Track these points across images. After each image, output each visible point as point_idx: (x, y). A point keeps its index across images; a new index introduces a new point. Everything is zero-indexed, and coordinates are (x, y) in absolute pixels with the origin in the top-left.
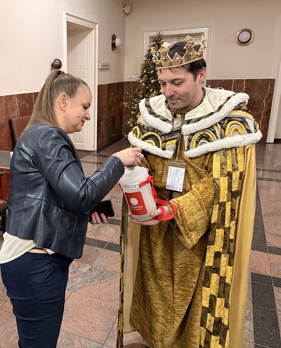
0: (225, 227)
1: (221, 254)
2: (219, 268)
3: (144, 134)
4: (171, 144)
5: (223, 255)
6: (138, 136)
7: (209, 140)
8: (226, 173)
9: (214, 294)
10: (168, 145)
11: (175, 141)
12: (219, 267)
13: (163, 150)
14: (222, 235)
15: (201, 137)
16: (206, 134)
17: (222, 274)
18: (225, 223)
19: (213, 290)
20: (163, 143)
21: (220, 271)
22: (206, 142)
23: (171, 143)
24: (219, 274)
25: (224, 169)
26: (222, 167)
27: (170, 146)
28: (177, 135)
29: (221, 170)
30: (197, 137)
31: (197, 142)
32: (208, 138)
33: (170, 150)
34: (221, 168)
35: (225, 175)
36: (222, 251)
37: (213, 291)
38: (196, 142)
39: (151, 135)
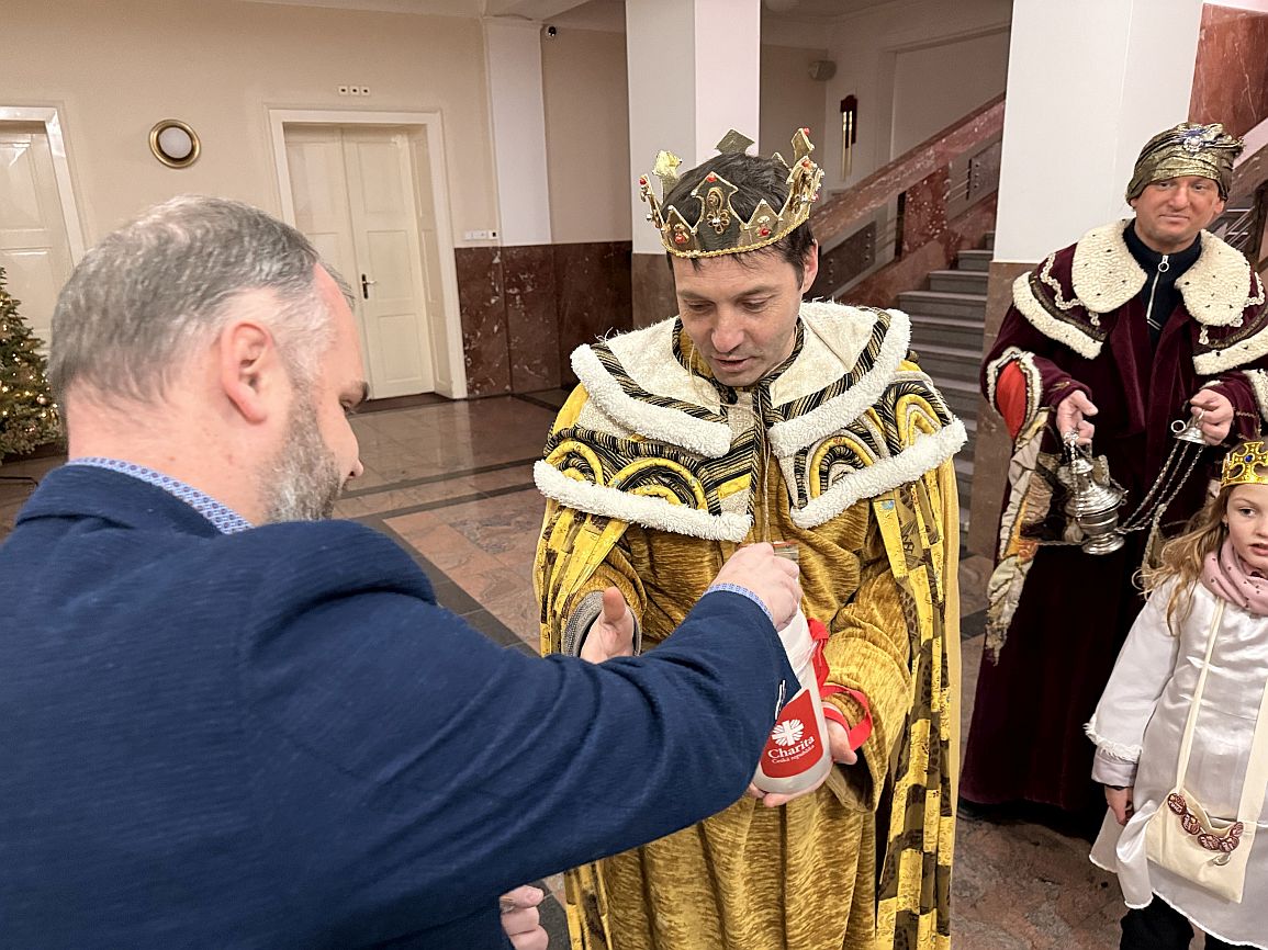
0: (932, 714)
1: (925, 789)
2: (922, 831)
3: (620, 469)
4: (736, 492)
5: (929, 793)
6: (600, 477)
7: (855, 462)
8: (920, 556)
9: (908, 906)
10: (726, 495)
11: (746, 479)
12: (920, 828)
13: (714, 514)
14: (925, 735)
15: (834, 456)
16: (845, 446)
17: (929, 847)
18: (933, 702)
19: (905, 897)
20: (706, 491)
21: (925, 839)
22: (851, 468)
23: (734, 488)
24: (922, 849)
25: (911, 543)
26: (908, 541)
27: (735, 498)
28: (751, 460)
29: (906, 550)
30: (819, 459)
31: (824, 474)
32: (852, 457)
33: (734, 511)
34: (904, 544)
35: (917, 561)
36: (925, 781)
37: (904, 900)
38: (821, 473)
39: (651, 468)
